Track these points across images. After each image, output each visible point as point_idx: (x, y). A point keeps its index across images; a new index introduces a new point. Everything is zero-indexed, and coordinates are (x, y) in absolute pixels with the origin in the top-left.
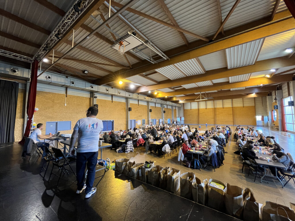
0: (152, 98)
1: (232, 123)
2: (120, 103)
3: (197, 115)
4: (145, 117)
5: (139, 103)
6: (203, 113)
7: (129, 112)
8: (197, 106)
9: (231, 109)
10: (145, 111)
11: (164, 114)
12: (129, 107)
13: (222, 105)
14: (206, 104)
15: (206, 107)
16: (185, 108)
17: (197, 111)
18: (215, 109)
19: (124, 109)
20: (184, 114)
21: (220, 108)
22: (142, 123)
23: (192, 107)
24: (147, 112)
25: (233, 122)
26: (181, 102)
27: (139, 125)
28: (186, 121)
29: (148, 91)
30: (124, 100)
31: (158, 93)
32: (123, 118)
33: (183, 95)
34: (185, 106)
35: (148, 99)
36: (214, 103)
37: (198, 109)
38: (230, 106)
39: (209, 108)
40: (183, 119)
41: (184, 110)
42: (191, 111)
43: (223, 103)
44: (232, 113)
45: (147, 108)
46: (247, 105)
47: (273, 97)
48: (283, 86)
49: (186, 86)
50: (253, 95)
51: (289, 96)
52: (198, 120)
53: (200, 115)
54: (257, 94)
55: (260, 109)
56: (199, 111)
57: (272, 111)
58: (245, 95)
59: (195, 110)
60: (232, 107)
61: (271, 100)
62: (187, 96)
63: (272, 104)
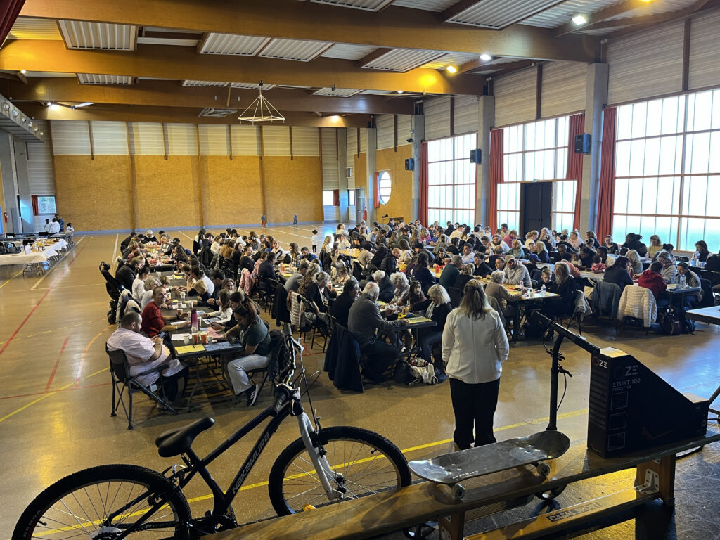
3: (124, 184)
6: (154, 176)
8: (125, 139)
9: (258, 161)
13: (225, 148)
14: (165, 137)
15: (166, 150)
16: (58, 149)
17: (126, 167)
18: (200, 162)
20: (53, 180)
21: (221, 157)
23: (95, 147)
28: (71, 216)
33: (126, 80)
34: (55, 138)
37: (132, 157)
39: (178, 157)
41: (53, 158)
42: (93, 164)
43: (230, 138)
46: (300, 152)
47: (380, 133)
48: (427, 104)
49: (218, 42)
50: (335, 121)
51: (453, 134)
52: (133, 212)
53: (138, 186)
54: (348, 117)
55: (331, 170)
56: (133, 165)
57: (377, 174)
58: (317, 116)
59: (114, 161)
60: (261, 158)
61: (374, 141)
62: (137, 85)
63: (375, 154)
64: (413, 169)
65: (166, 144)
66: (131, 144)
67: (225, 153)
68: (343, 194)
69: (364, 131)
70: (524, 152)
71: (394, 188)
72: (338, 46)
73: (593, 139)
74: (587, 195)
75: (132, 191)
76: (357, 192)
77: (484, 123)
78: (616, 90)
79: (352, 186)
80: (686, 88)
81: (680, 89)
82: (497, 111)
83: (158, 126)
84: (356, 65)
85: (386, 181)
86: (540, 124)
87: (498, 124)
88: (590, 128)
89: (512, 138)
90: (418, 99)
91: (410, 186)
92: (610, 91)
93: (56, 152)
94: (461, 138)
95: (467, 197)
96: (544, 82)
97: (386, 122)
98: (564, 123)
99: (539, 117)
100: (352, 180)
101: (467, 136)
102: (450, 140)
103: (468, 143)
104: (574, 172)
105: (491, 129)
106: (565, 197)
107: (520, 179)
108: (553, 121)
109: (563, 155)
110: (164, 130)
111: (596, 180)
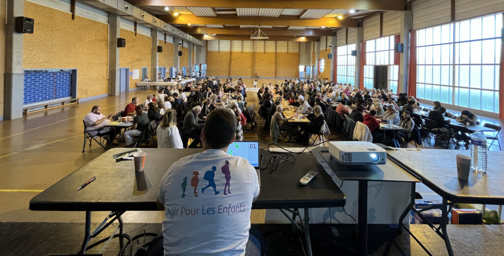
0: (166, 24)
1: (274, 74)
2: (95, 23)
3: (228, 61)
4: (147, 64)
5: (138, 32)
6: (238, 58)
7: (117, 49)
8: (229, 46)
9: (274, 54)
10: (148, 50)
11: (179, 57)
12: (118, 36)
13: (263, 49)
14: (242, 45)
15: (242, 50)
16: (209, 49)
17: (229, 55)
18: (254, 54)
19: (106, 40)
20: (207, 59)
21: (261, 52)
22: (141, 75)
23: (220, 48)
24: (150, 51)
25: (276, 73)
26: (206, 37)
27: (136, 80)
28: (210, 71)
29: (163, 7)
30: (105, 17)
31: (180, 14)
32: (101, 64)
33: (221, 26)
34: (208, 46)
35: (159, 23)
36: (253, 45)
37: (231, 52)
38: (273, 50)
39: (246, 52)
40: (204, 66)
41: (207, 52)
42: (219, 54)
43: (265, 46)
44: (274, 61)
45: (151, 42)
46: (291, 51)
47: (321, 44)
48: (338, 32)
49: (241, 11)
50: (303, 39)
51: (347, 43)
52: (230, 71)
53: (232, 62)
54: (308, 37)
55: (303, 58)
56: (231, 55)
57: (319, 60)
58: (295, 38)
59: (226, 53)
60: (276, 53)
61: (319, 46)
62: (225, 28)
63: (319, 52)
64: (331, 58)
65: (242, 48)
66: (231, 47)
67: (263, 51)
68: (308, 68)
69: (316, 43)
70: (375, 52)
71: (326, 66)
72: (285, 10)
73: (404, 46)
74: (403, 73)
75: (230, 63)
76: (313, 67)
77: (358, 39)
78: (416, 22)
79: (311, 64)
80: (453, 19)
81: (450, 20)
82: (364, 34)
83: (240, 41)
84: (297, 17)
85: (323, 62)
86: (383, 39)
87: (364, 40)
88: (403, 40)
89: (370, 45)
90: (334, 30)
91: (330, 65)
92: (413, 23)
93: (208, 50)
94: (350, 45)
95: (352, 71)
96: (384, 20)
97: (323, 39)
98: (392, 38)
99: (381, 36)
100: (311, 62)
101: (353, 45)
102: (346, 46)
103: (353, 47)
104: (397, 62)
105: (361, 41)
106: (394, 74)
107: (374, 64)
108: (388, 38)
109: (392, 53)
110: (242, 43)
111: (407, 65)
